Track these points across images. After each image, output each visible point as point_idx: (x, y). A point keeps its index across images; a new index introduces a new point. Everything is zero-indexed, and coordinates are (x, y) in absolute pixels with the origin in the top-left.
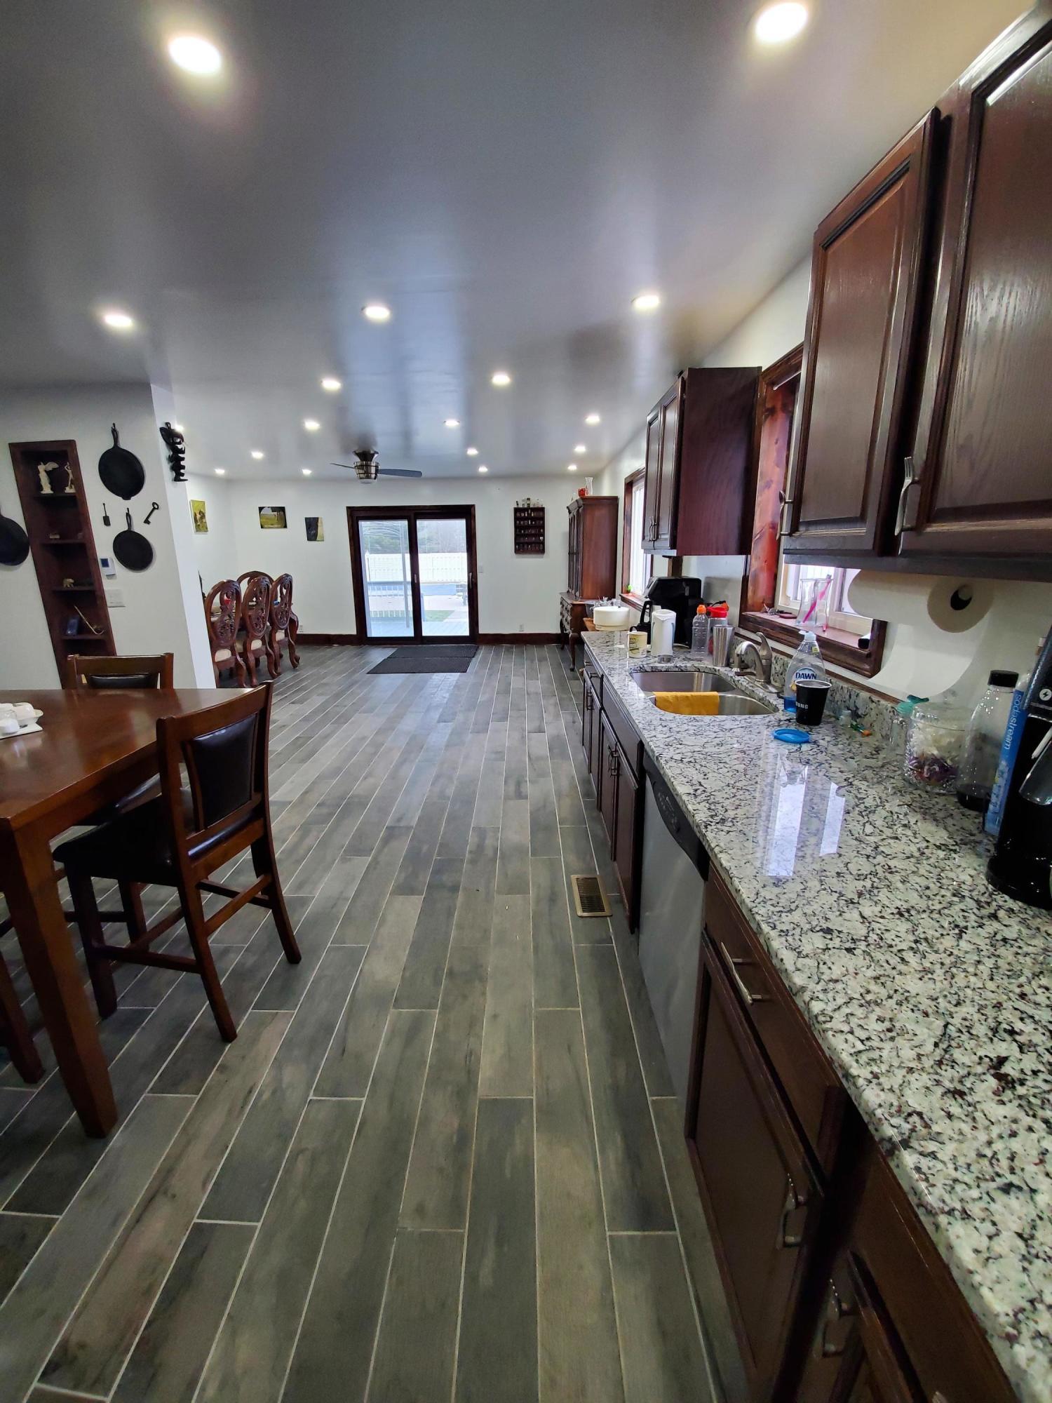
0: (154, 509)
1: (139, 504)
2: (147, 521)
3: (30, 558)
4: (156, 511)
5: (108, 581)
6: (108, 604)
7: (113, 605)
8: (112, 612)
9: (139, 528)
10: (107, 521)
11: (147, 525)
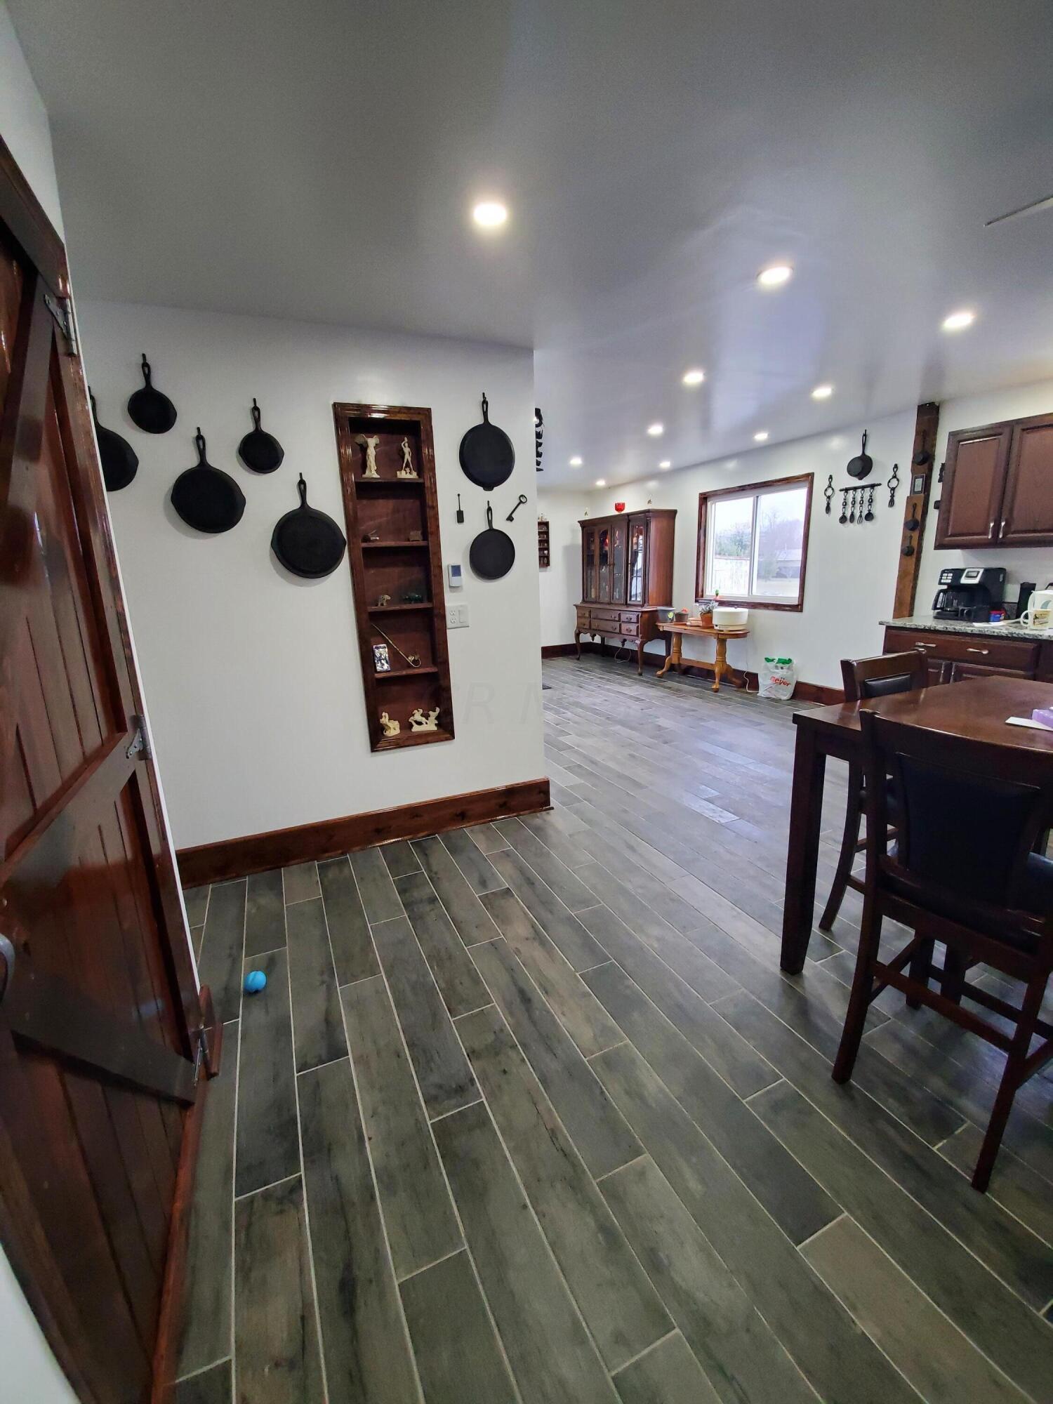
0: (521, 502)
1: (502, 497)
2: (510, 519)
3: (344, 566)
4: (521, 505)
5: (451, 594)
6: (449, 624)
7: (453, 625)
8: (451, 635)
9: (500, 524)
10: (460, 517)
11: (509, 522)
